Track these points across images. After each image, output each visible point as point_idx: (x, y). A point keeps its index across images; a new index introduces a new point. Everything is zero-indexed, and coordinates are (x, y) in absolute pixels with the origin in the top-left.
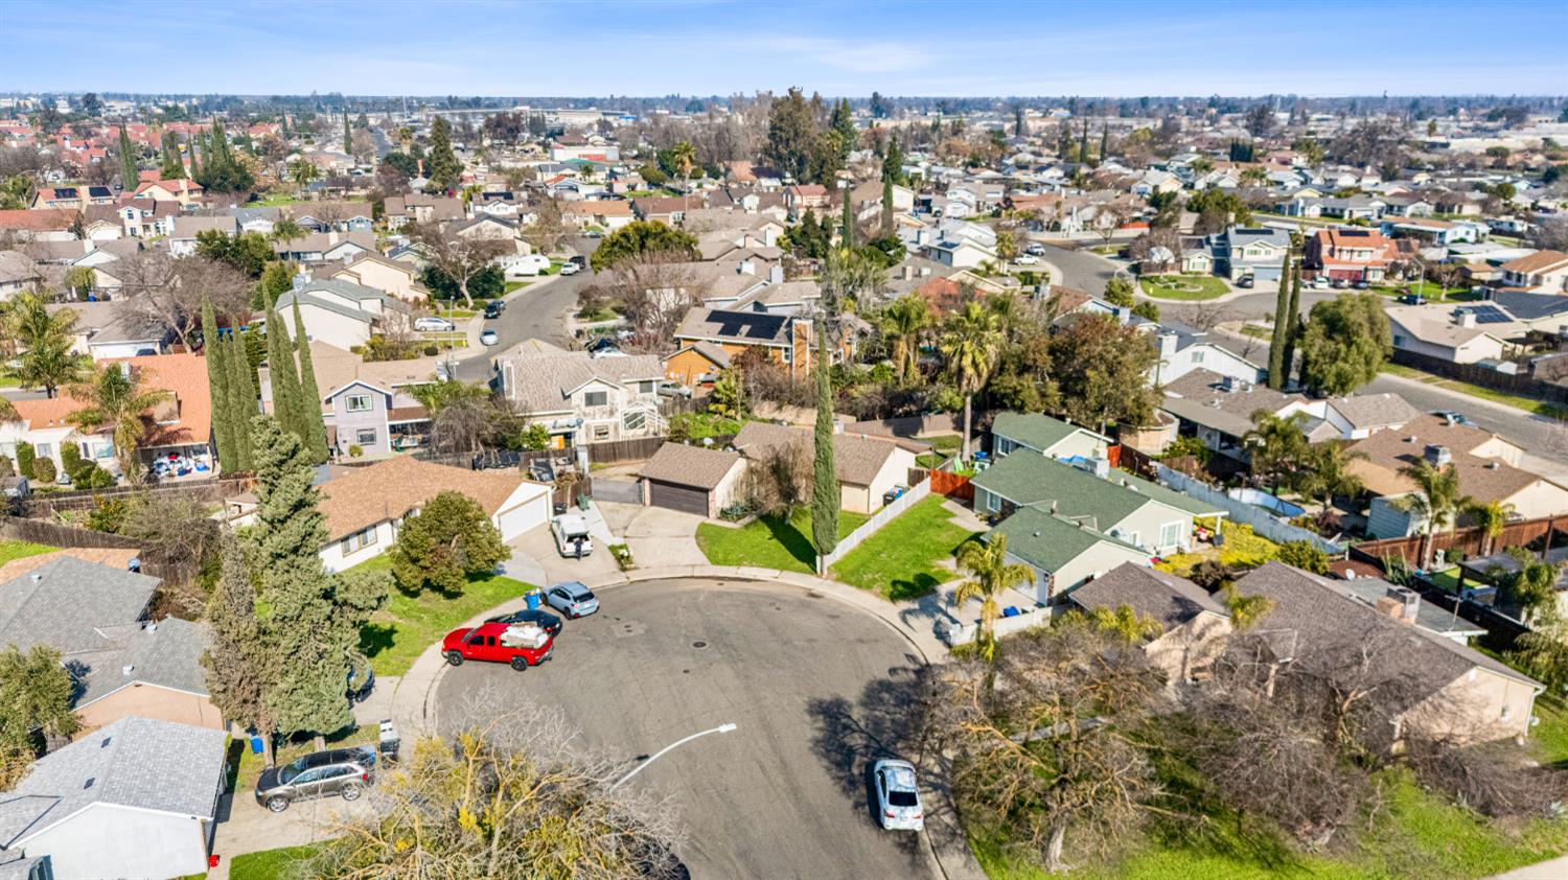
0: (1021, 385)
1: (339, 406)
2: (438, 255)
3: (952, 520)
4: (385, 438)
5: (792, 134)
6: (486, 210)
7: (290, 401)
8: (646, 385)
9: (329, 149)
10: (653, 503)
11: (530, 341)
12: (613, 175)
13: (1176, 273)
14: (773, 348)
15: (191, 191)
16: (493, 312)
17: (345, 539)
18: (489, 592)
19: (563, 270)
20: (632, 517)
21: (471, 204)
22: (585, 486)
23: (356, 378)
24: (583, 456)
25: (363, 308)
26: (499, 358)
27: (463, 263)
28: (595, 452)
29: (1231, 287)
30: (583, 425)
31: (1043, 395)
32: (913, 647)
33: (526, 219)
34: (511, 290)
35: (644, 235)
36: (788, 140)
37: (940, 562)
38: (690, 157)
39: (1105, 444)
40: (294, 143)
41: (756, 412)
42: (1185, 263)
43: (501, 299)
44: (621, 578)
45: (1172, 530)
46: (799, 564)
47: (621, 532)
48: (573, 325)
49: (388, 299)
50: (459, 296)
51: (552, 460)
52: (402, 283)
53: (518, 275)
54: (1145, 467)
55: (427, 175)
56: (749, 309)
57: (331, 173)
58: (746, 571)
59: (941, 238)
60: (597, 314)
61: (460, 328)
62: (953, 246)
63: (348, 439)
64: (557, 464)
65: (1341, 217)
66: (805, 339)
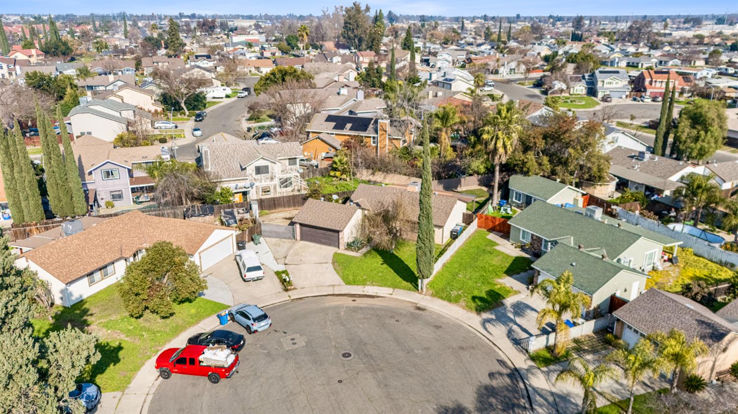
0: (526, 158)
1: (97, 176)
2: (168, 86)
3: (497, 248)
4: (128, 196)
5: (355, 26)
6: (197, 64)
7: (57, 175)
8: (292, 160)
9: (117, 36)
10: (302, 239)
11: (220, 134)
12: (263, 48)
13: (567, 95)
14: (366, 137)
15: (38, 56)
16: (199, 118)
17: (90, 274)
18: (193, 311)
19: (239, 94)
20: (289, 249)
21: (189, 61)
22: (257, 228)
23: (108, 159)
24: (255, 207)
25: (122, 115)
26: (200, 145)
27: (182, 90)
28: (262, 204)
29: (599, 102)
30: (254, 187)
31: (540, 164)
32: (500, 353)
33: (218, 69)
34: (210, 106)
35: (284, 74)
36: (353, 29)
37: (499, 280)
38: (307, 33)
39: (581, 195)
40: (98, 34)
41: (358, 176)
42: (572, 89)
43: (205, 111)
44: (285, 297)
45: (651, 256)
46: (405, 283)
47: (283, 261)
48: (245, 125)
49: (138, 111)
50: (180, 109)
51: (235, 210)
52: (147, 102)
53: (214, 98)
54: (609, 210)
55: (166, 48)
56: (347, 114)
57: (116, 47)
58: (370, 290)
59: (444, 76)
60: (259, 118)
61: (180, 127)
62: (451, 80)
63: (104, 197)
64: (239, 213)
65: (637, 67)
66: (386, 131)
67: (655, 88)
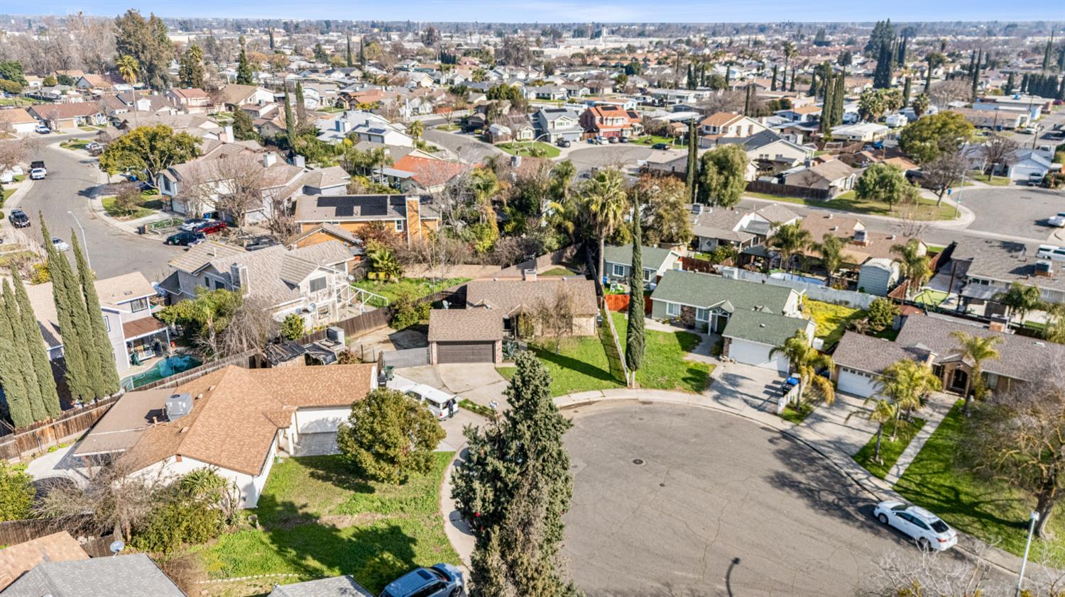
5: (140, 47)
10: (439, 362)
14: (387, 222)
20: (437, 376)
29: (554, 147)
32: (753, 421)
34: (6, 199)
37: (686, 359)
39: (678, 258)
41: (407, 274)
42: (518, 134)
56: (347, 193)
65: (549, 99)
66: (417, 212)
67: (607, 127)
